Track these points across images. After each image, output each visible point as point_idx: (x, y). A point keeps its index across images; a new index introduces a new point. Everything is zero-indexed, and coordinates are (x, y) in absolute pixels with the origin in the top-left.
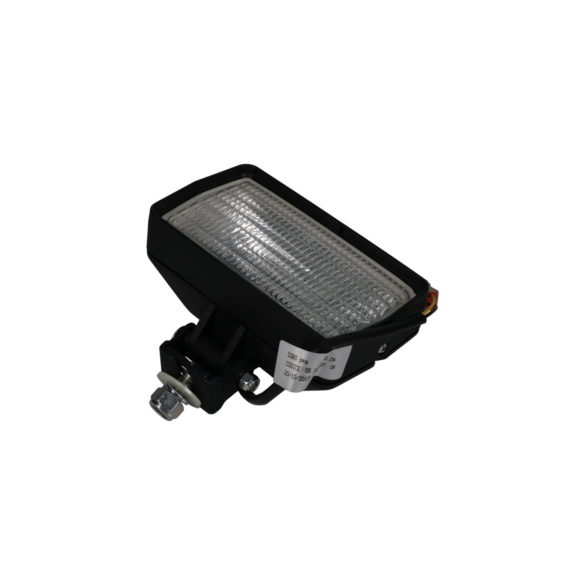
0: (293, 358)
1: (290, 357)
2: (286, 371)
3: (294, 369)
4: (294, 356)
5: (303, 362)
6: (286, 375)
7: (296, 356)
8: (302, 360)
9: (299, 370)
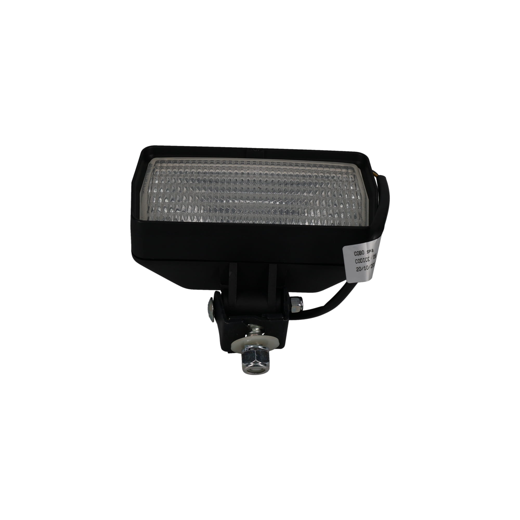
0: (361, 254)
1: (357, 255)
2: (357, 268)
3: (364, 262)
4: (360, 252)
5: (370, 252)
6: (358, 271)
7: (363, 251)
8: (369, 251)
9: (369, 260)
